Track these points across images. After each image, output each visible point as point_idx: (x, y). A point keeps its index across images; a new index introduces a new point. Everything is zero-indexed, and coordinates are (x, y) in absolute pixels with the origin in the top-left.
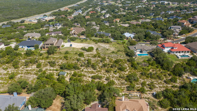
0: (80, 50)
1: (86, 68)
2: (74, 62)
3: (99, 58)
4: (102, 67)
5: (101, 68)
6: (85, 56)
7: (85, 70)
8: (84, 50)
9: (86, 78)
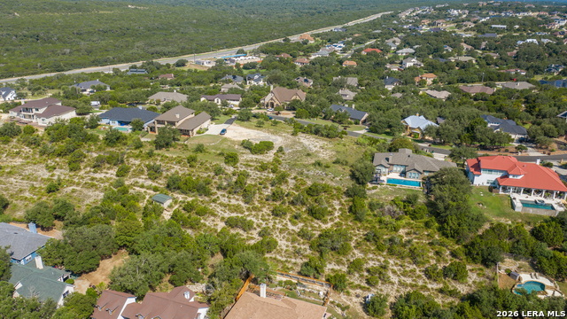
0: (236, 147)
1: (227, 195)
2: (205, 175)
3: (271, 175)
4: (267, 200)
5: (264, 200)
6: (238, 164)
7: (225, 200)
8: (246, 148)
9: (213, 221)
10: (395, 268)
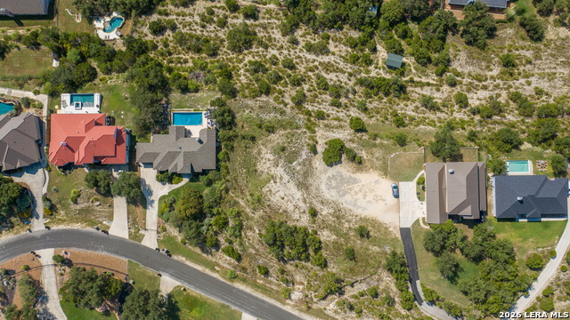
1: (343, 84)
2: (375, 104)
3: (310, 108)
5: (307, 79)
6: (348, 121)
7: (344, 78)
9: (340, 51)
10: (196, 27)
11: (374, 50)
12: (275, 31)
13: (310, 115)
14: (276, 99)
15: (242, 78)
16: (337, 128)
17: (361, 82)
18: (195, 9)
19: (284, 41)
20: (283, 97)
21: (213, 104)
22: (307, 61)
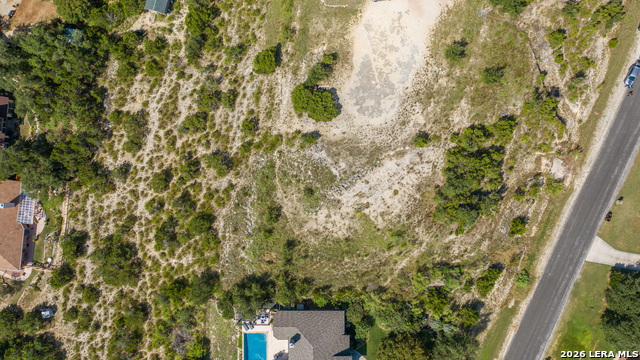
1: (198, 88)
2: (232, 31)
3: (238, 144)
5: (188, 150)
6: (261, 77)
7: (187, 87)
9: (142, 92)
10: (98, 339)
11: (140, 34)
12: (106, 204)
13: (250, 143)
14: (222, 203)
15: (185, 261)
16: (272, 97)
17: (195, 56)
18: (69, 340)
19: (123, 188)
20: (217, 191)
21: (228, 314)
22: (158, 148)
